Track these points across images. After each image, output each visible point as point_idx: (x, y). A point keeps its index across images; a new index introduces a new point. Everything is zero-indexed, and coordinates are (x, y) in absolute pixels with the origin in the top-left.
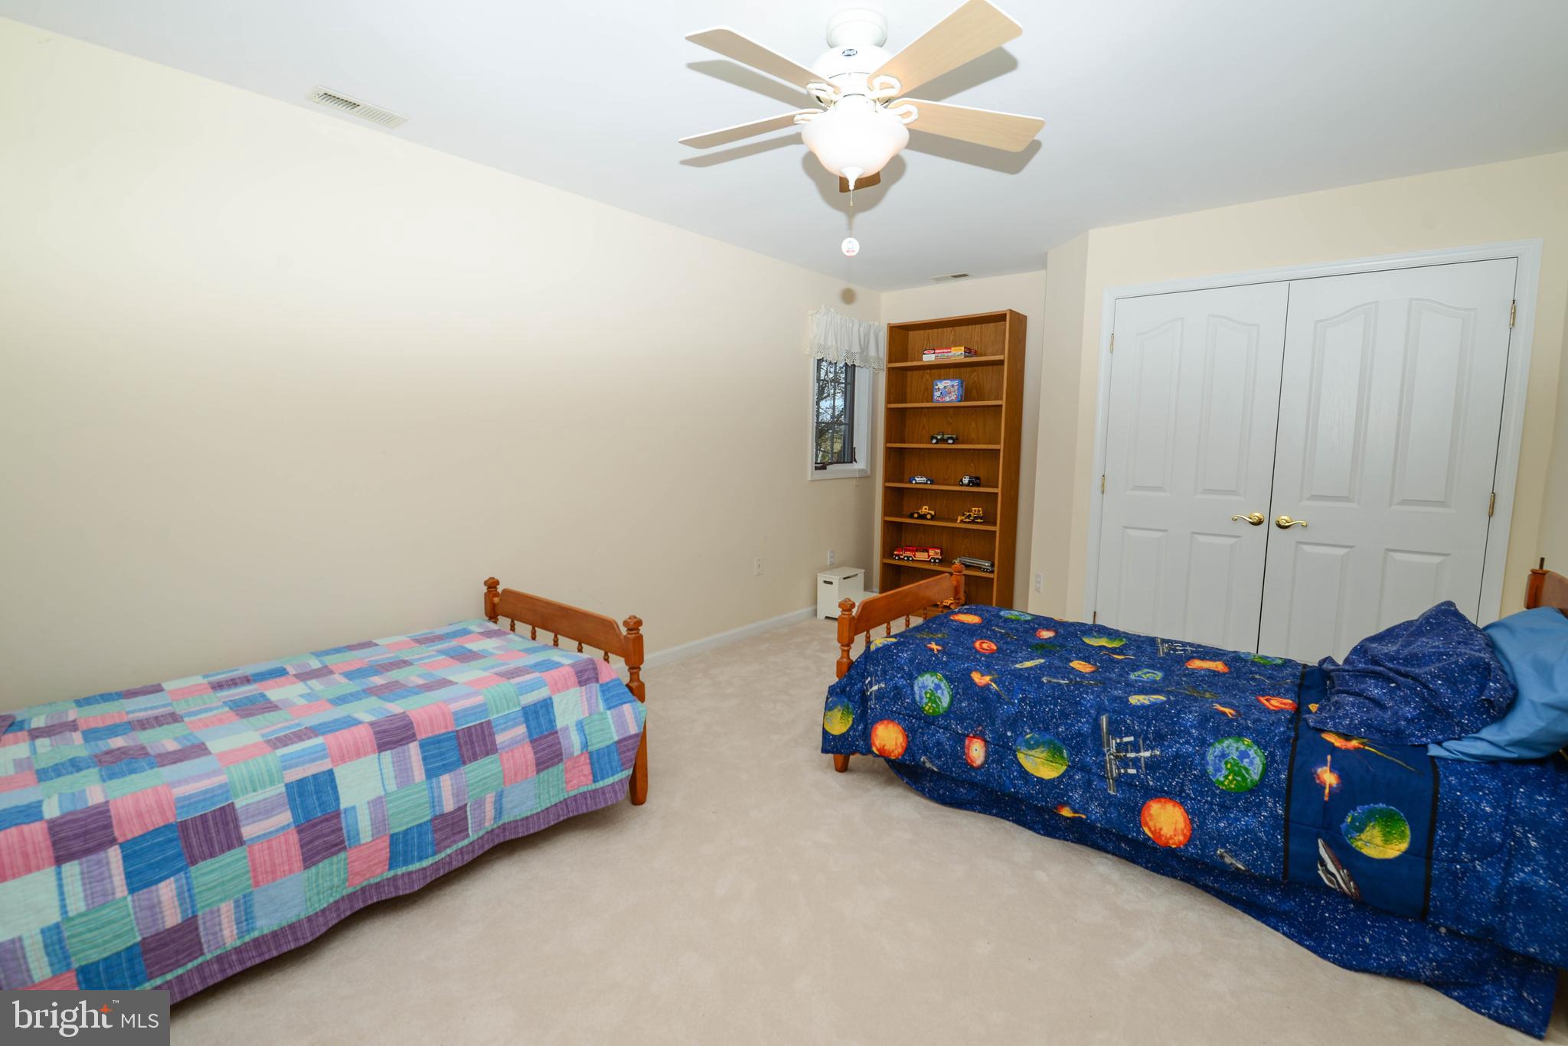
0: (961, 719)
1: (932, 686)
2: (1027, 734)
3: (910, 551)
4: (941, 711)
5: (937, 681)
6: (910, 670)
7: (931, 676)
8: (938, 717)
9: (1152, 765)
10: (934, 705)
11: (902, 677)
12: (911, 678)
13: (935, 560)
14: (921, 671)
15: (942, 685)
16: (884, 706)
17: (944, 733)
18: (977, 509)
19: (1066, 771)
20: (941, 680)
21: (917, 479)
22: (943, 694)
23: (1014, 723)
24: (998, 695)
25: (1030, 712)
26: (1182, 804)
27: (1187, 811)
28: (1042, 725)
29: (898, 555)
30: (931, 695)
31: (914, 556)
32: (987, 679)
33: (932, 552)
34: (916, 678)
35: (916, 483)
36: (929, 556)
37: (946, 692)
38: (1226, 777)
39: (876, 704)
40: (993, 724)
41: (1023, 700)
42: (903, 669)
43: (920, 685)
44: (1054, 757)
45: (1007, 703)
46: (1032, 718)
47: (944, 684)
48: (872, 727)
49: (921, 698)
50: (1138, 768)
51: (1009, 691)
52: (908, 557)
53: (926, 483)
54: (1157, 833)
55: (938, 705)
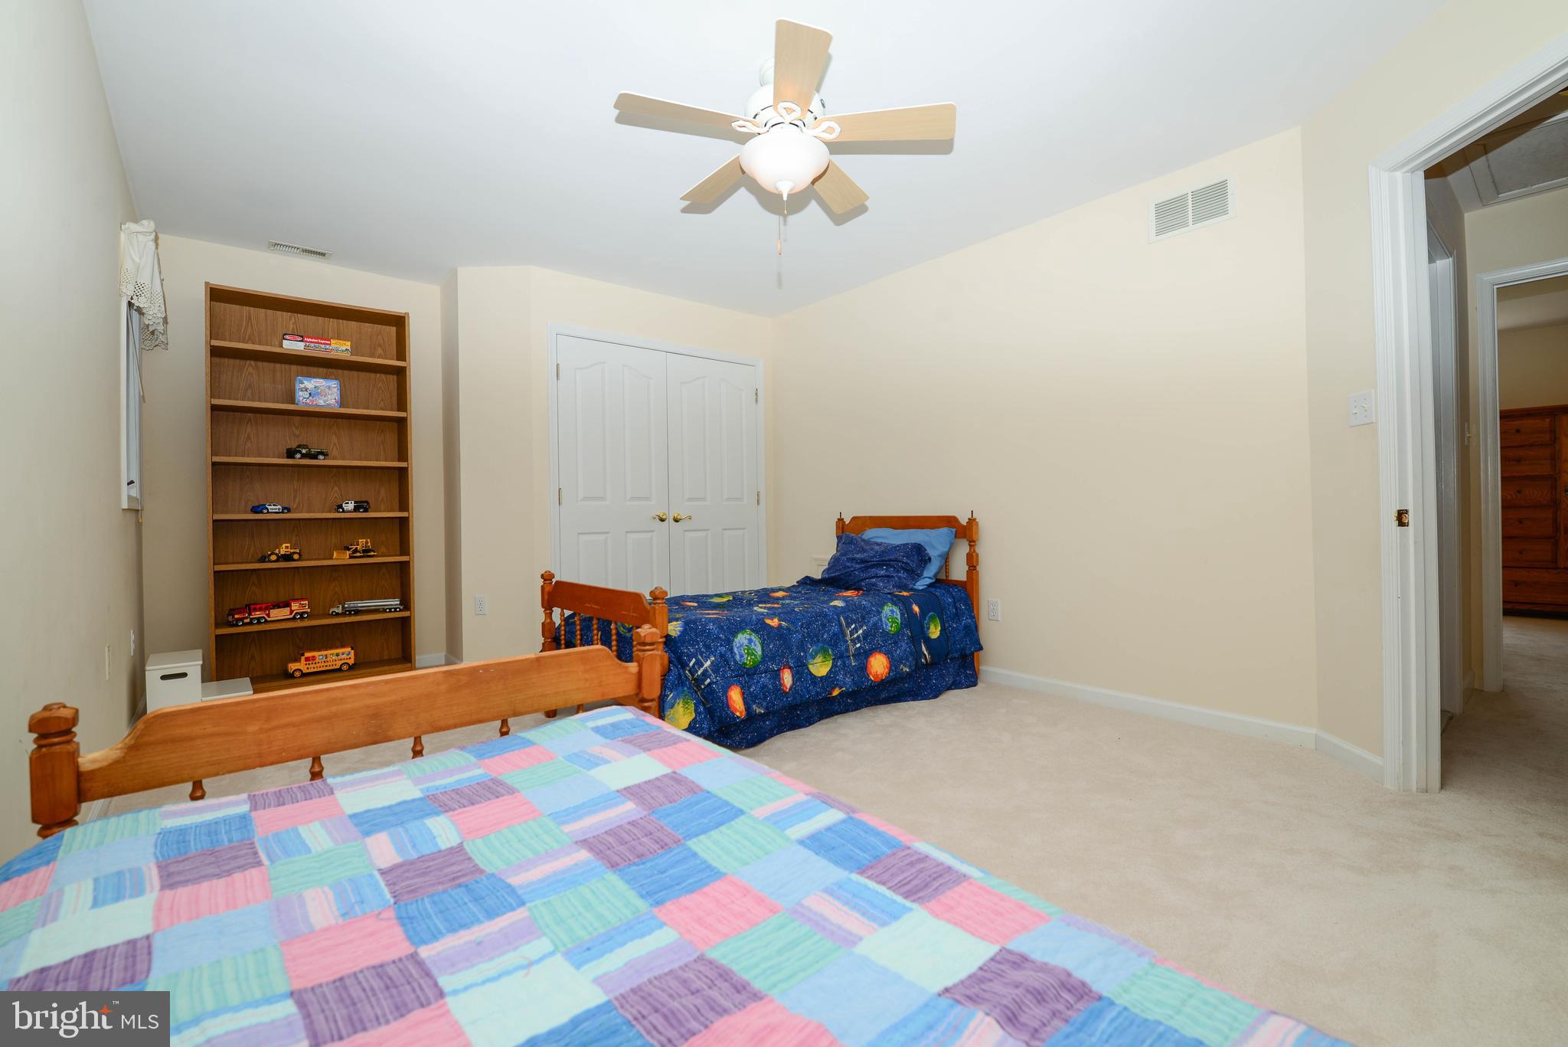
0: (772, 659)
1: (746, 642)
2: (810, 649)
3: (260, 609)
4: (759, 659)
5: (748, 637)
6: (726, 636)
7: (743, 634)
8: (758, 665)
9: (866, 635)
10: (753, 657)
11: (721, 645)
12: (729, 642)
13: (302, 614)
14: (734, 634)
15: (753, 638)
16: (723, 676)
17: (765, 676)
18: (364, 540)
19: (833, 663)
20: (750, 634)
21: (269, 507)
22: (755, 645)
23: (802, 646)
24: (788, 629)
25: (808, 633)
26: (880, 651)
27: (885, 654)
28: (815, 638)
29: (242, 619)
30: (748, 651)
31: (268, 615)
32: (776, 620)
33: (295, 606)
34: (733, 641)
35: (268, 512)
36: (291, 612)
37: (757, 643)
38: (892, 626)
39: (717, 676)
40: (791, 652)
41: (802, 626)
42: (720, 638)
43: (738, 645)
44: (825, 658)
45: (795, 632)
46: (809, 636)
47: (754, 637)
48: (727, 697)
49: (741, 656)
50: (859, 641)
51: (793, 623)
52: (259, 619)
53: (283, 512)
54: (876, 676)
55: (755, 655)
